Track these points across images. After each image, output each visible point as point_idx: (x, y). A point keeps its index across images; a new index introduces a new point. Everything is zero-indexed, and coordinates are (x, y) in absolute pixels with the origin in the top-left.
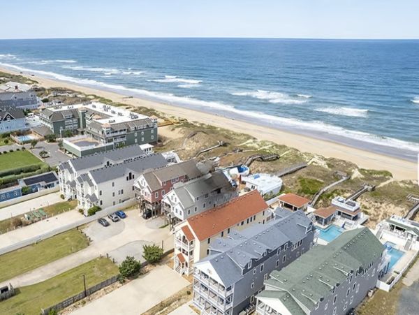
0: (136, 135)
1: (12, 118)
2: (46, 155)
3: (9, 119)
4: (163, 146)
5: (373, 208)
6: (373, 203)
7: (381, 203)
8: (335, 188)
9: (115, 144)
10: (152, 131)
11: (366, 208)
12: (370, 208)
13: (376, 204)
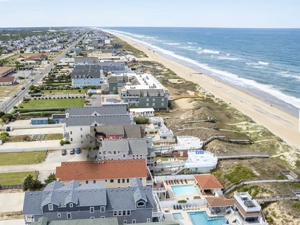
0: (148, 100)
1: (92, 77)
2: (89, 103)
3: (90, 78)
4: (169, 112)
5: (281, 219)
6: (285, 214)
7: (294, 217)
8: (257, 185)
9: (129, 104)
10: (163, 100)
11: (274, 215)
12: (278, 218)
13: (288, 216)
